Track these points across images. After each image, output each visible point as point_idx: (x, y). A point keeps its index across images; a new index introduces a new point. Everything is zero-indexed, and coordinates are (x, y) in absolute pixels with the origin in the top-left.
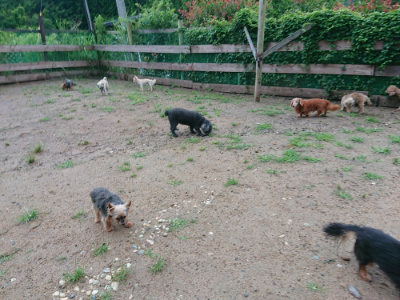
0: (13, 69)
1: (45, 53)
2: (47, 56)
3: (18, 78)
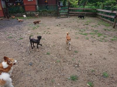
0: (76, 13)
1: (83, 10)
2: (83, 11)
3: (76, 15)
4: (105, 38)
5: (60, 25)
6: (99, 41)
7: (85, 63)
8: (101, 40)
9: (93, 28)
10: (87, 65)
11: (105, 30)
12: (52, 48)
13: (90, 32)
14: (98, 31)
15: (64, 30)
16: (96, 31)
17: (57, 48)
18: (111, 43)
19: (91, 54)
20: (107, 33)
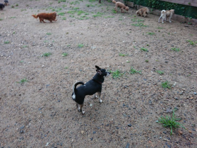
4: (87, 16)
5: (17, 6)
6: (79, 19)
7: (61, 41)
8: (82, 18)
9: (73, 5)
10: (62, 42)
11: (88, 6)
12: (11, 36)
13: (67, 11)
14: (78, 9)
15: (26, 12)
16: (76, 9)
17: (20, 36)
18: (92, 20)
19: (67, 33)
20: (90, 10)
